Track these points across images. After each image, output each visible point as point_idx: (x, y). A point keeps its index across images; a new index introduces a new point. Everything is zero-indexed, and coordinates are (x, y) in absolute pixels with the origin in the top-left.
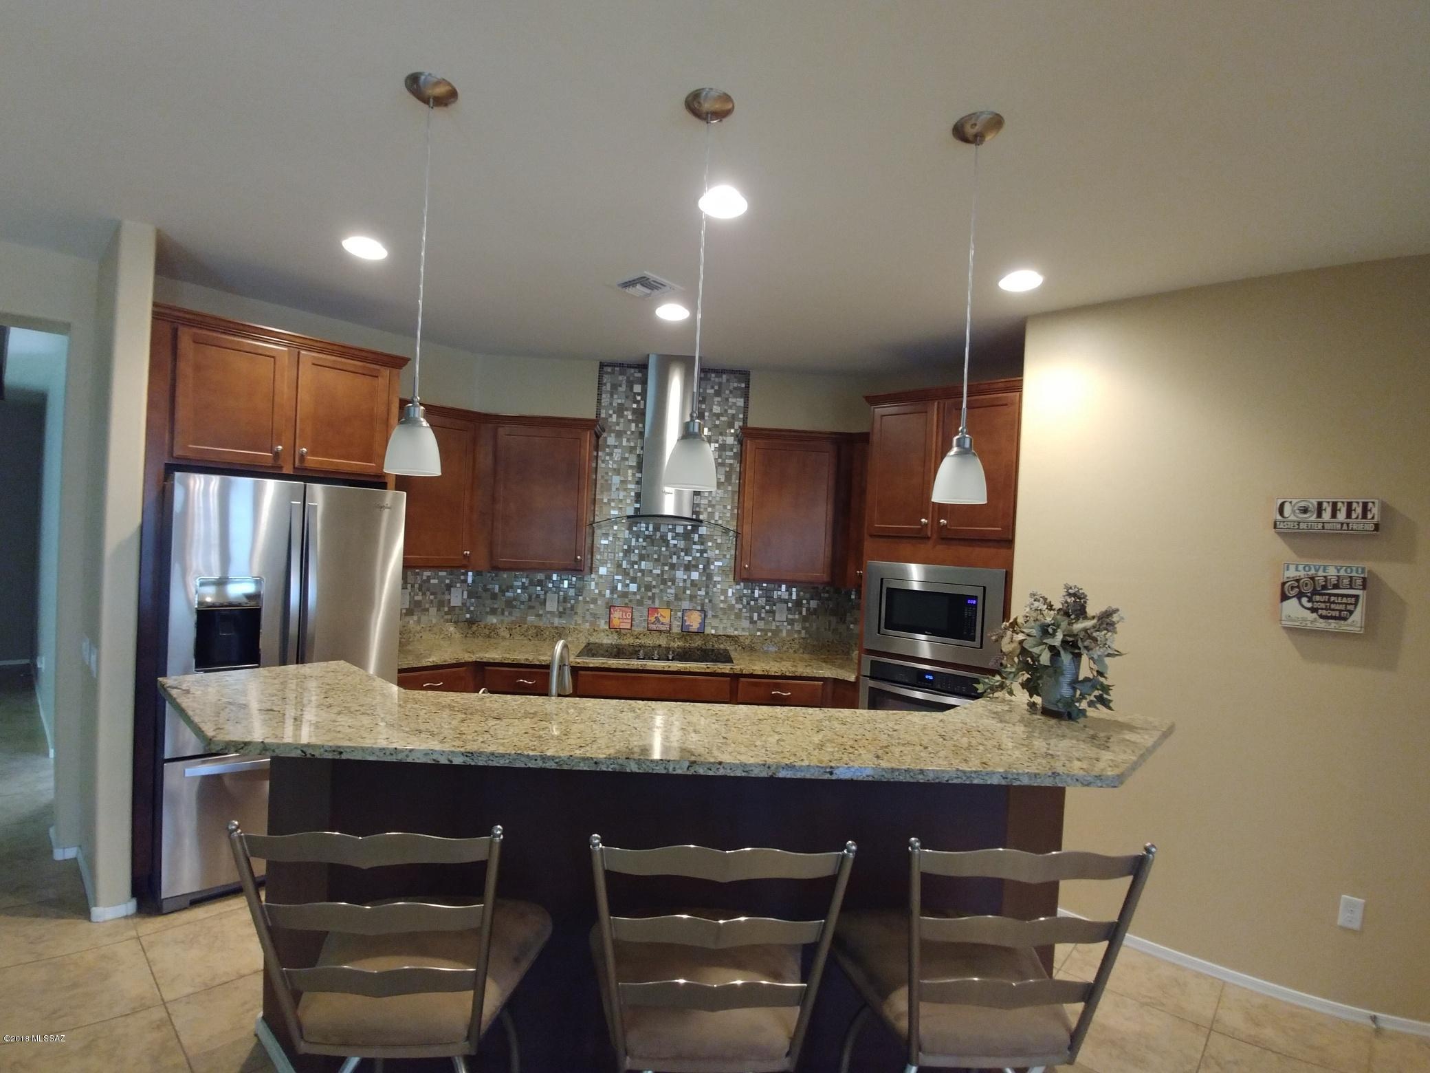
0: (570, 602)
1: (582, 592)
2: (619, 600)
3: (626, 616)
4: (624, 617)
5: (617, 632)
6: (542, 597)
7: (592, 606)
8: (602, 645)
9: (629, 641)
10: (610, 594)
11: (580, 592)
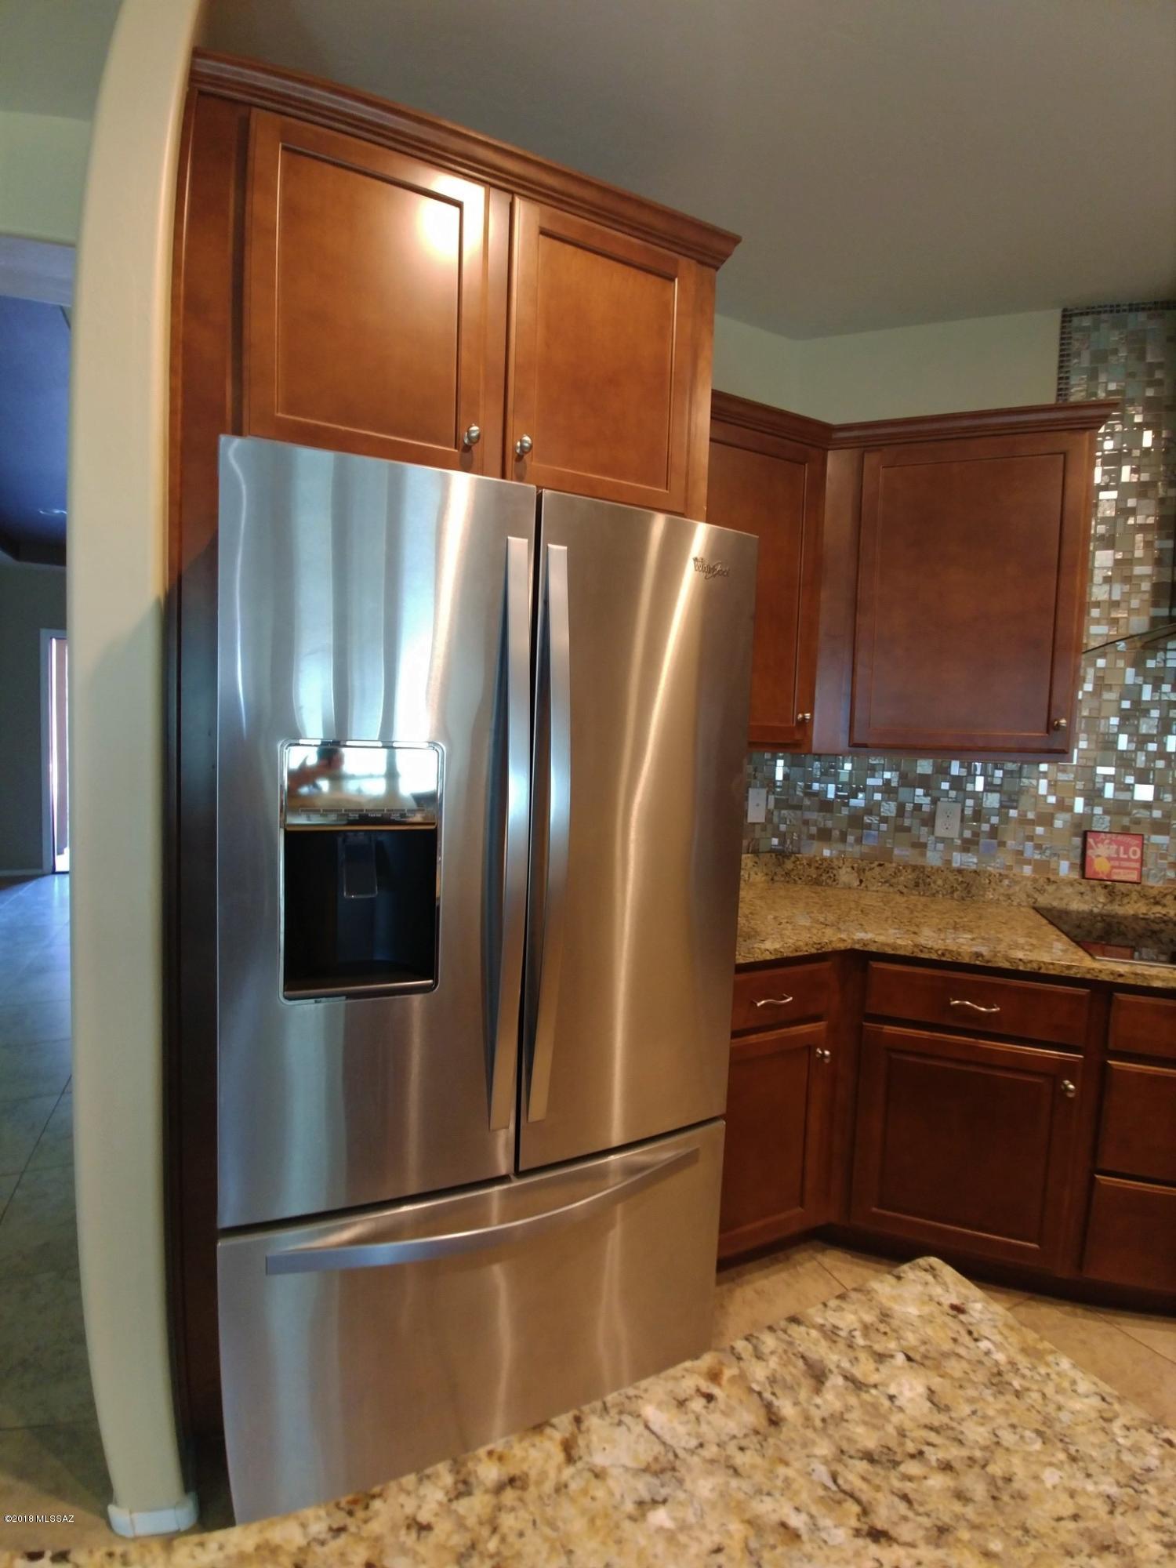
0: (988, 821)
1: (1017, 801)
2: (1107, 818)
3: (1126, 852)
4: (1122, 856)
5: (1106, 887)
6: (926, 808)
7: (1040, 830)
8: (1067, 913)
9: (1133, 908)
10: (1086, 805)
11: (1011, 799)
